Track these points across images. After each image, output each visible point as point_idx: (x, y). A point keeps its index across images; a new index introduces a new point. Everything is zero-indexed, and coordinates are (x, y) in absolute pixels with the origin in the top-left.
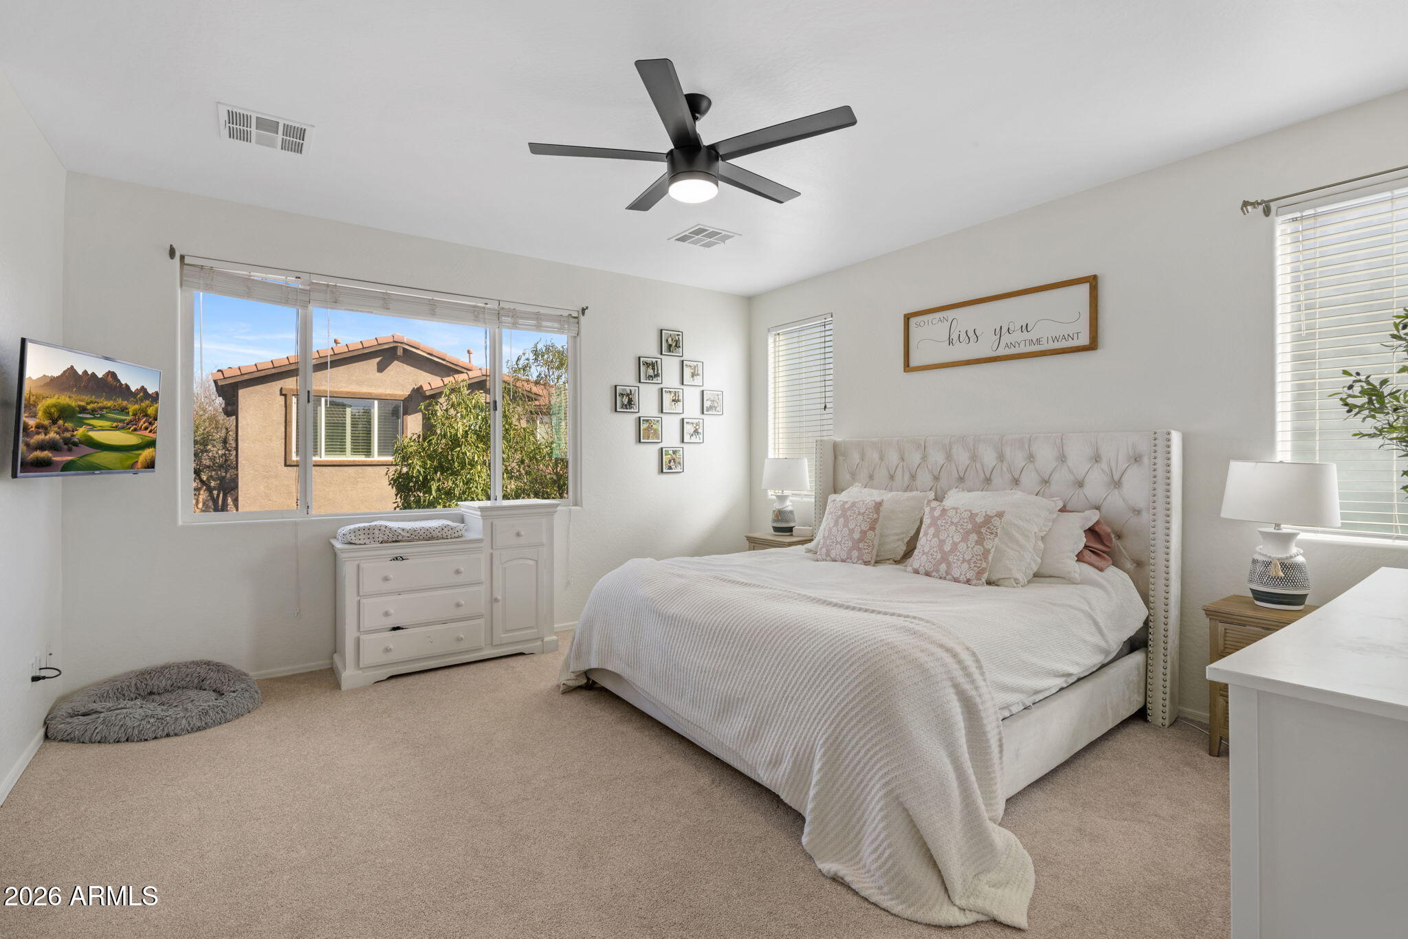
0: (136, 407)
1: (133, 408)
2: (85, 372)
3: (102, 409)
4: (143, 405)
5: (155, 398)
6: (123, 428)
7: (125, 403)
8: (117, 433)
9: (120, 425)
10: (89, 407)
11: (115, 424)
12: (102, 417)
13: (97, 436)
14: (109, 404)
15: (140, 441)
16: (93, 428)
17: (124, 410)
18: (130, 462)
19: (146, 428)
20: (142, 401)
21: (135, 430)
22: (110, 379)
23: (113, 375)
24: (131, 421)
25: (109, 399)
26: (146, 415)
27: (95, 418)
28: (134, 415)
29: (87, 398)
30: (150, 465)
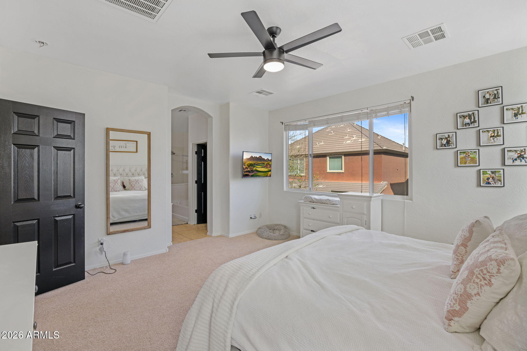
0: (267, 163)
1: (266, 163)
2: (255, 157)
3: (259, 164)
4: (268, 162)
5: (271, 161)
6: (264, 167)
7: (264, 162)
8: (263, 168)
9: (263, 167)
10: (256, 163)
11: (262, 167)
12: (259, 165)
13: (258, 169)
14: (260, 162)
15: (268, 170)
16: (257, 168)
17: (264, 164)
18: (266, 175)
19: (269, 167)
20: (268, 161)
21: (267, 168)
22: (260, 157)
23: (261, 157)
24: (265, 166)
25: (260, 161)
26: (269, 164)
27: (257, 166)
28: (266, 164)
29: (255, 162)
30: (270, 176)
